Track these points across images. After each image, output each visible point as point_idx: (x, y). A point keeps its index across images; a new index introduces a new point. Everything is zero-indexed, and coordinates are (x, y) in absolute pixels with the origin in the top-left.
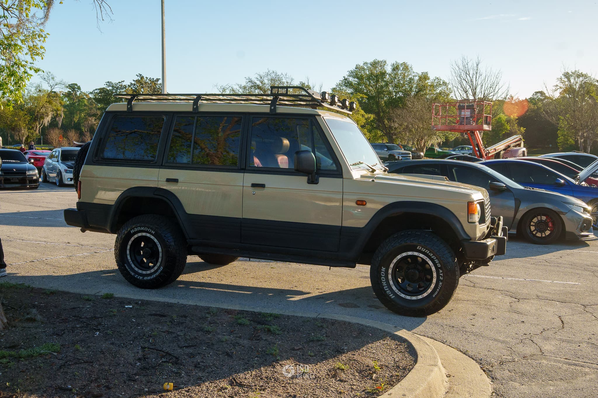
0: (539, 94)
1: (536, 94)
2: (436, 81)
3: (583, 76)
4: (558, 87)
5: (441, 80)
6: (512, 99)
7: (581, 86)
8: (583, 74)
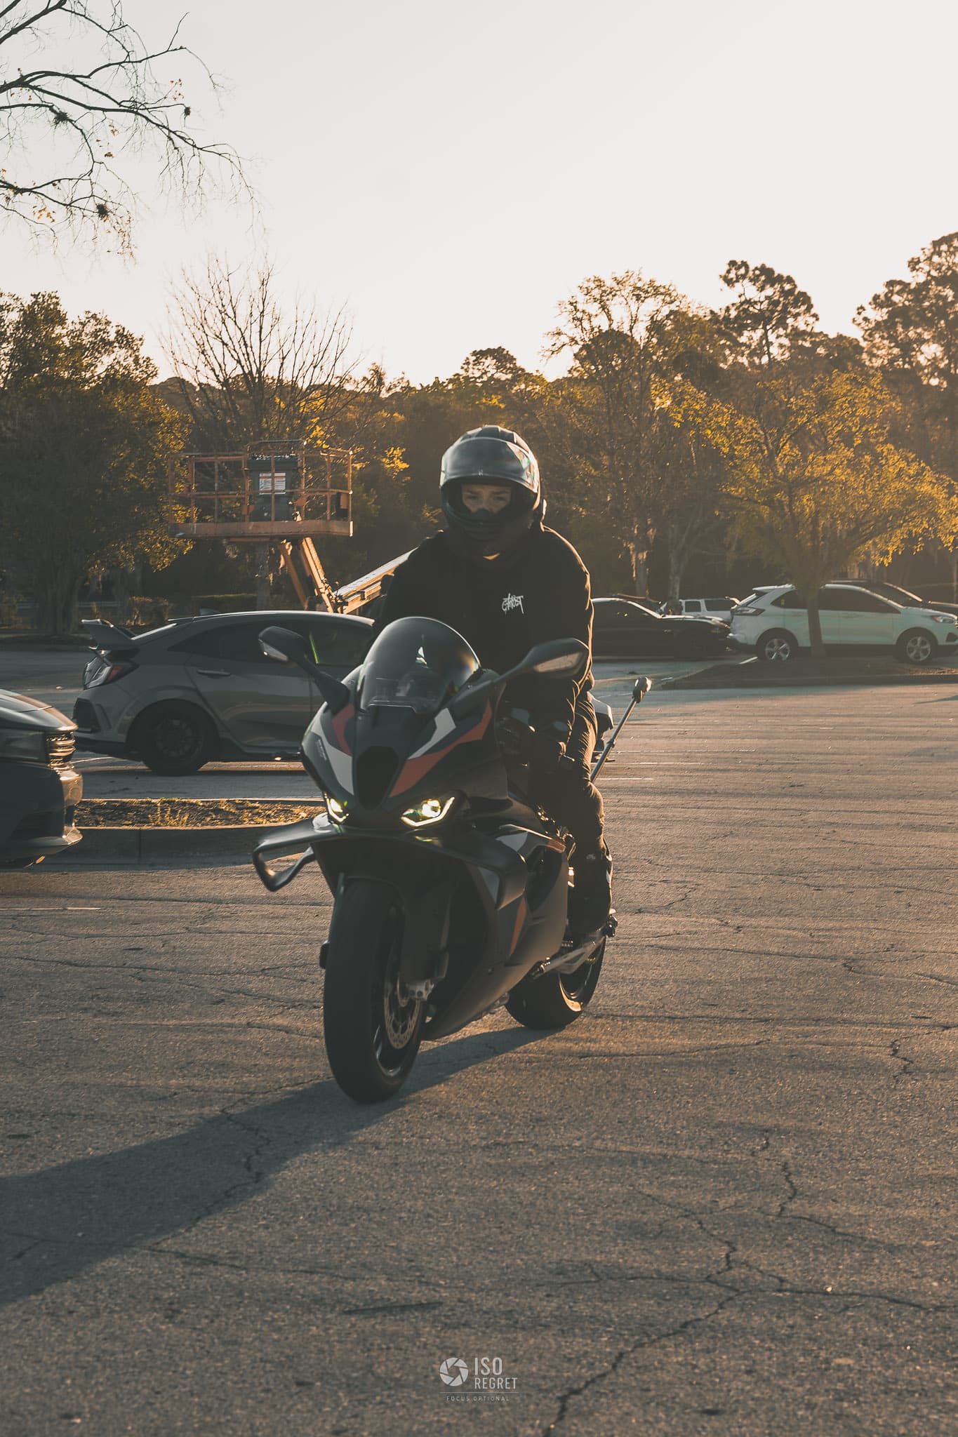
0: (489, 362)
1: (477, 362)
2: (90, 328)
3: (656, 291)
4: (564, 339)
5: (108, 323)
6: (380, 383)
7: (655, 327)
8: (656, 284)
